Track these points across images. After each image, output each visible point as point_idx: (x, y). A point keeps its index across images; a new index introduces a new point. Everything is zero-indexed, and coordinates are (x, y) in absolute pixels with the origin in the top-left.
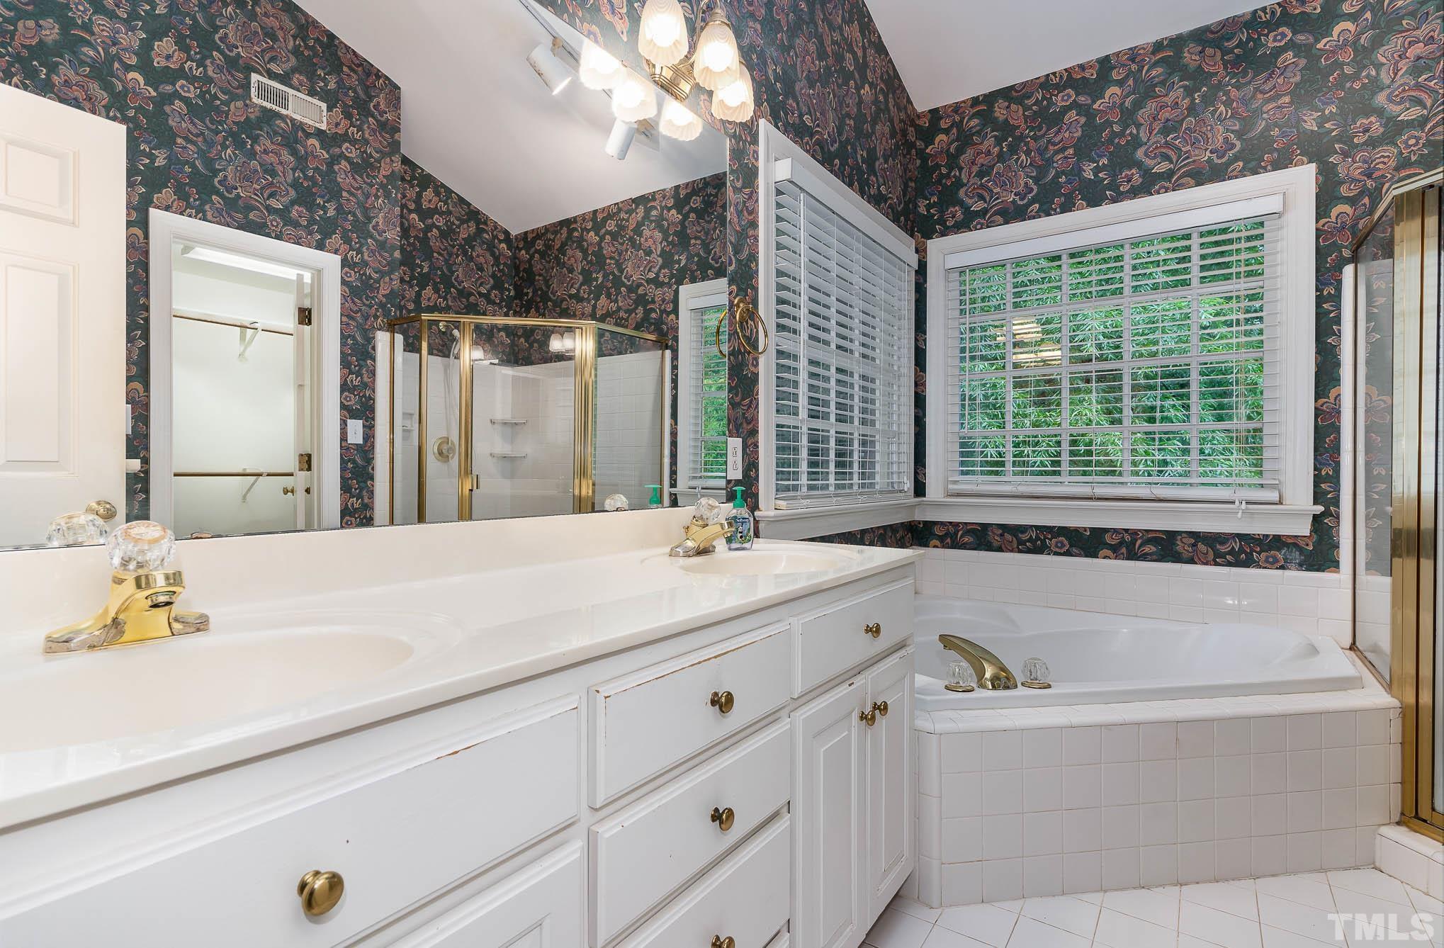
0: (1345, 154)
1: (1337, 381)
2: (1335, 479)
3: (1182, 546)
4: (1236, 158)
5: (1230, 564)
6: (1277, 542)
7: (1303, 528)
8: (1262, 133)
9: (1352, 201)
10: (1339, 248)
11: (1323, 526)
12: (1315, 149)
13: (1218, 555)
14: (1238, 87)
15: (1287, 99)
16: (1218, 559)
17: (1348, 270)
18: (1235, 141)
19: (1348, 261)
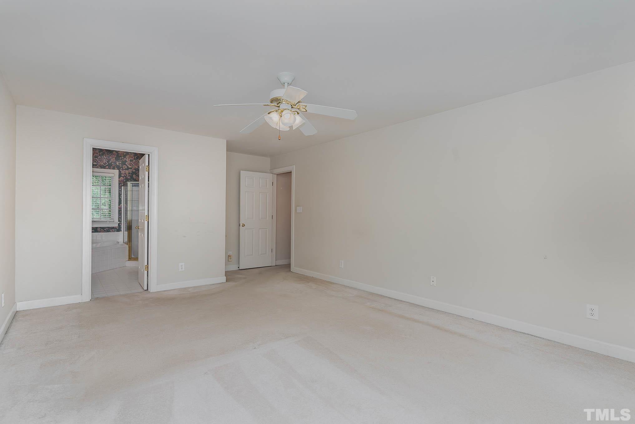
0: (122, 170)
1: (121, 203)
2: (121, 218)
3: (98, 230)
4: (107, 166)
5: (106, 232)
6: (113, 228)
7: (117, 225)
8: (111, 163)
9: (123, 177)
10: (121, 184)
11: (119, 225)
12: (119, 168)
13: (104, 231)
14: (107, 154)
15: (114, 159)
16: (105, 231)
17: (123, 187)
18: (107, 163)
19: (122, 186)
